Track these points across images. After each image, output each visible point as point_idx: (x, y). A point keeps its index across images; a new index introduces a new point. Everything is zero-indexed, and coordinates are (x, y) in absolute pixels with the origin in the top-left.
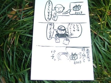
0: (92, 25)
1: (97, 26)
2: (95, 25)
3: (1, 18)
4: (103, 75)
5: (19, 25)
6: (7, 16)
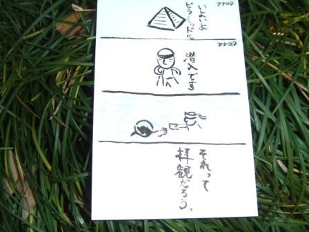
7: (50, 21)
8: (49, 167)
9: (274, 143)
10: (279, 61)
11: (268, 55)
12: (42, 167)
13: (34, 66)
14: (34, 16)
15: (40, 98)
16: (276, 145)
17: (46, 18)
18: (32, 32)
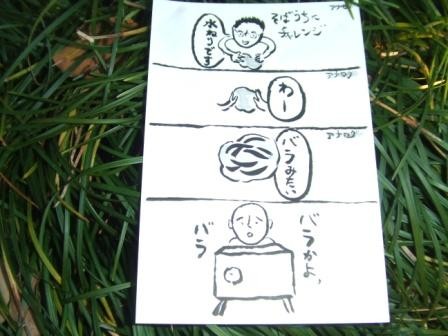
0: (394, 93)
1: (414, 97)
2: (404, 92)
3: (29, 69)
4: (439, 292)
5: (100, 95)
6: (53, 63)
7: (44, 52)
8: (58, 278)
9: (395, 221)
10: (395, 97)
11: (377, 90)
12: (46, 278)
13: (23, 122)
14: (18, 44)
15: (36, 171)
16: (398, 224)
17: (39, 47)
18: (17, 70)
